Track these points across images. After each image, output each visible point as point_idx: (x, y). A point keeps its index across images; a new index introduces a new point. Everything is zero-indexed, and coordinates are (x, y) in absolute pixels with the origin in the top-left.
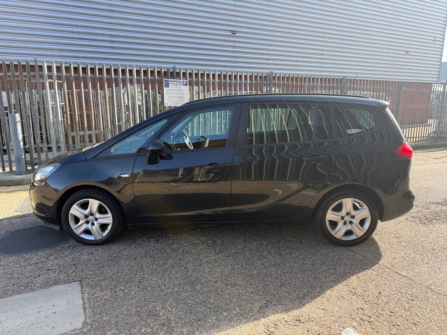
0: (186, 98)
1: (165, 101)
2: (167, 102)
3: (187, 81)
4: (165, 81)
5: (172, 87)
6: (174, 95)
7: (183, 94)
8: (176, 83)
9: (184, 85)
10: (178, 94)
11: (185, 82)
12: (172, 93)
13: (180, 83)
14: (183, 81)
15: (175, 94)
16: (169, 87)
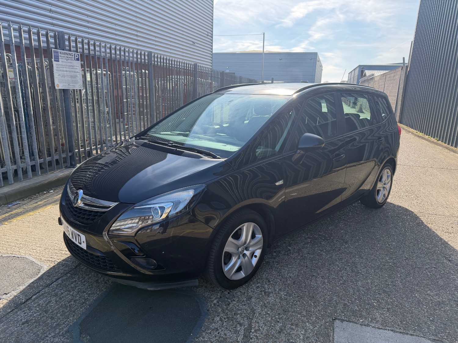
0: (78, 78)
1: (56, 82)
2: (58, 83)
3: (78, 55)
4: (54, 52)
5: (62, 62)
6: (65, 73)
7: (75, 72)
8: (67, 56)
9: (76, 59)
10: (70, 72)
11: (77, 56)
12: (63, 71)
13: (71, 56)
14: (74, 54)
15: (66, 71)
16: (58, 61)
